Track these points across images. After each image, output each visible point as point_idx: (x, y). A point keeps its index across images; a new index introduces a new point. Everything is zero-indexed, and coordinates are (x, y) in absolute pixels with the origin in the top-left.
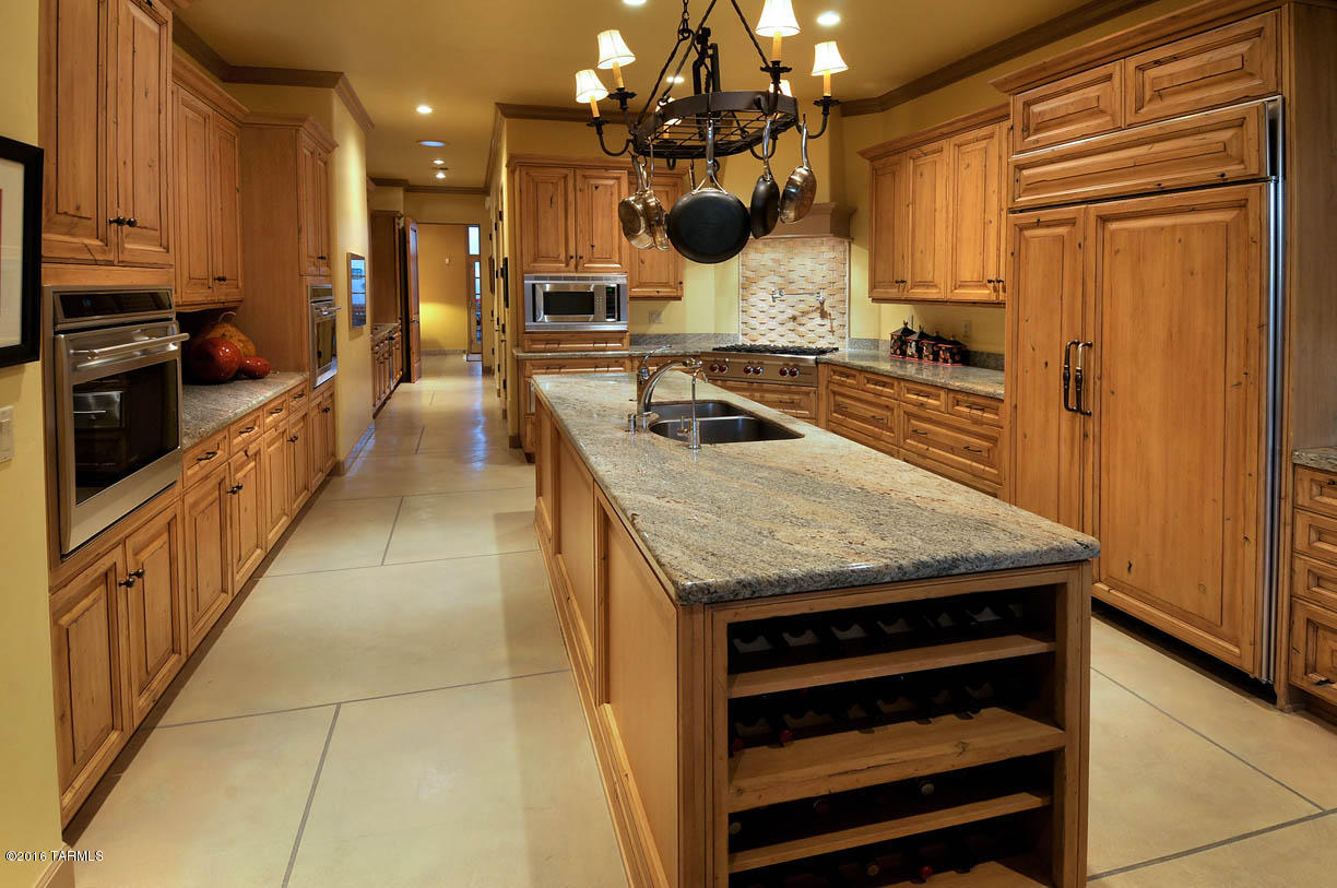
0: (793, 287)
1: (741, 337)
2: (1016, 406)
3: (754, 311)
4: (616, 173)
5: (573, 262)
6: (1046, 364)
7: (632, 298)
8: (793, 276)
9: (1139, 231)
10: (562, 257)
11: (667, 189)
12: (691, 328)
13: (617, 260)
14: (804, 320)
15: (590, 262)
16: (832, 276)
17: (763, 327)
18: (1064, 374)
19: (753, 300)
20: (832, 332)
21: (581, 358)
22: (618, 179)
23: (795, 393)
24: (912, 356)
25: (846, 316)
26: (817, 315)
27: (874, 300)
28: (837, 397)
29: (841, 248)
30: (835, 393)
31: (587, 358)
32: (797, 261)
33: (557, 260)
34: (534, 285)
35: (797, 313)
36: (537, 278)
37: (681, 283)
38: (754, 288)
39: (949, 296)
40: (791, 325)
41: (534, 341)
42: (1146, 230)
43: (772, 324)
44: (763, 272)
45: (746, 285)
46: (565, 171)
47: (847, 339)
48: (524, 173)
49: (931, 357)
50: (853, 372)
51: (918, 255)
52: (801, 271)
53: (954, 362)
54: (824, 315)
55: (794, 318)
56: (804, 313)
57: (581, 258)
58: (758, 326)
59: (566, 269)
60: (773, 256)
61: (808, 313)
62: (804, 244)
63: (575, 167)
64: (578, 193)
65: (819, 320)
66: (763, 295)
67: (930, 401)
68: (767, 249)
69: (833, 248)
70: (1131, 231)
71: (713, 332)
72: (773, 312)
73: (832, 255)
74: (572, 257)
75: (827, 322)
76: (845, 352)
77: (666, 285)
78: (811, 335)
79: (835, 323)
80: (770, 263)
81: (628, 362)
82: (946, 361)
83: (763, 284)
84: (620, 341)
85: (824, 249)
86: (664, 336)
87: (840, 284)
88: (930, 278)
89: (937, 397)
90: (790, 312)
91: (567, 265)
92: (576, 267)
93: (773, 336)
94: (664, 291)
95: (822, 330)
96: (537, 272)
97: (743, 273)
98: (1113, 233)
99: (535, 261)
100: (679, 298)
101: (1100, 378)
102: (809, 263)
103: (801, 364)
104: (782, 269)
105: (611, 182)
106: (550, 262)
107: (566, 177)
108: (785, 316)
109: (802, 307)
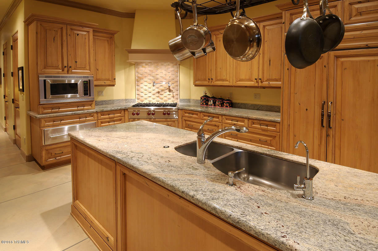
0: (158, 81)
1: (137, 100)
2: (289, 125)
3: (142, 90)
4: (87, 29)
5: (66, 69)
6: (307, 110)
7: (96, 86)
8: (158, 76)
9: (357, 62)
10: (60, 66)
11: (108, 39)
12: (116, 97)
13: (88, 68)
14: (162, 93)
15: (75, 69)
16: (173, 77)
17: (146, 96)
18: (322, 114)
19: (141, 86)
20: (173, 97)
21: (72, 115)
22: (88, 32)
23: (169, 121)
24: (211, 105)
25: (178, 91)
26: (167, 91)
27: (196, 85)
28: (187, 122)
29: (176, 67)
30: (185, 120)
31: (75, 114)
32: (159, 71)
33: (57, 68)
34: (45, 81)
35: (159, 90)
36: (46, 77)
37: (115, 79)
38: (142, 81)
39: (234, 84)
40: (157, 95)
41: (44, 108)
42: (360, 61)
43: (150, 95)
44: (146, 75)
45: (138, 80)
46: (61, 26)
47: (179, 99)
48: (39, 24)
49: (220, 105)
50: (197, 113)
51: (219, 70)
52: (161, 75)
53: (230, 107)
54: (170, 91)
55: (159, 92)
56: (162, 90)
57: (70, 67)
58: (144, 95)
59: (63, 72)
60: (150, 69)
61: (164, 90)
62: (162, 65)
63: (67, 24)
64: (69, 36)
65: (168, 93)
66: (146, 84)
67: (238, 123)
68: (147, 66)
69: (173, 67)
70: (352, 62)
71: (124, 99)
72: (150, 90)
73: (173, 69)
74: (65, 67)
75: (171, 93)
76: (180, 104)
77: (108, 80)
78: (165, 98)
79: (174, 94)
80: (148, 72)
81: (95, 115)
82: (227, 107)
83: (145, 79)
84: (91, 105)
85: (169, 67)
86: (105, 101)
87: (176, 80)
88: (224, 78)
89: (243, 122)
90: (157, 90)
91: (63, 70)
92: (68, 71)
93: (150, 99)
94: (108, 83)
95: (169, 96)
96: (47, 74)
97: (137, 75)
98: (342, 63)
99: (45, 68)
100: (114, 85)
101: (335, 115)
102: (164, 72)
103: (171, 110)
104: (153, 74)
105: (85, 33)
106: (53, 69)
107: (62, 28)
108: (155, 92)
109: (162, 88)
